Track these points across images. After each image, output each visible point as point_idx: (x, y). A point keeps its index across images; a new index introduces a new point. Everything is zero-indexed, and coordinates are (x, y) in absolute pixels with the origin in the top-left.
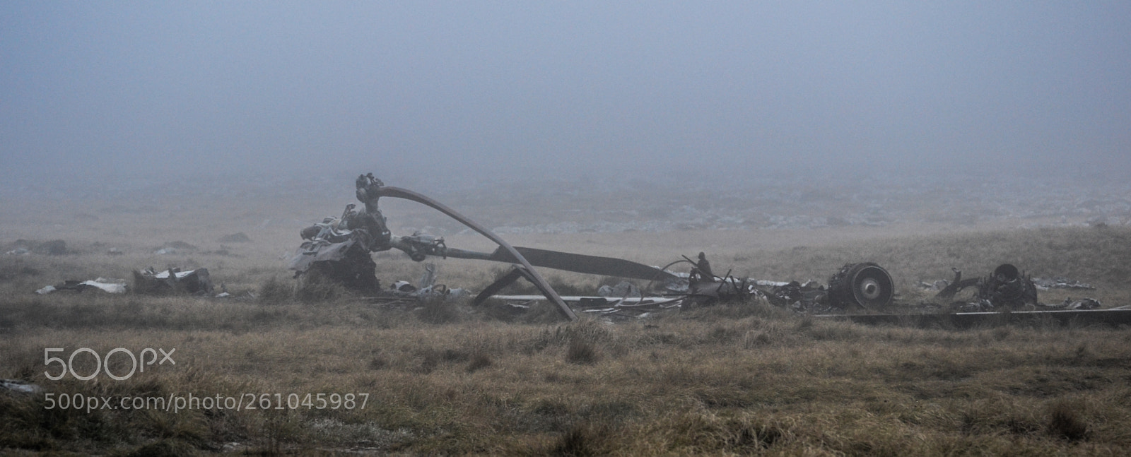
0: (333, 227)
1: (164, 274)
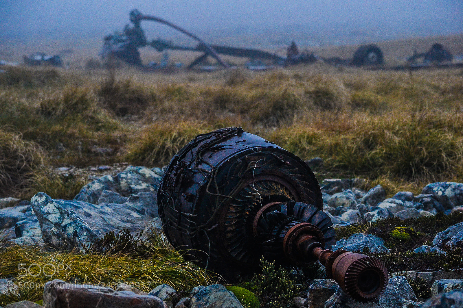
0: (119, 36)
1: (39, 58)
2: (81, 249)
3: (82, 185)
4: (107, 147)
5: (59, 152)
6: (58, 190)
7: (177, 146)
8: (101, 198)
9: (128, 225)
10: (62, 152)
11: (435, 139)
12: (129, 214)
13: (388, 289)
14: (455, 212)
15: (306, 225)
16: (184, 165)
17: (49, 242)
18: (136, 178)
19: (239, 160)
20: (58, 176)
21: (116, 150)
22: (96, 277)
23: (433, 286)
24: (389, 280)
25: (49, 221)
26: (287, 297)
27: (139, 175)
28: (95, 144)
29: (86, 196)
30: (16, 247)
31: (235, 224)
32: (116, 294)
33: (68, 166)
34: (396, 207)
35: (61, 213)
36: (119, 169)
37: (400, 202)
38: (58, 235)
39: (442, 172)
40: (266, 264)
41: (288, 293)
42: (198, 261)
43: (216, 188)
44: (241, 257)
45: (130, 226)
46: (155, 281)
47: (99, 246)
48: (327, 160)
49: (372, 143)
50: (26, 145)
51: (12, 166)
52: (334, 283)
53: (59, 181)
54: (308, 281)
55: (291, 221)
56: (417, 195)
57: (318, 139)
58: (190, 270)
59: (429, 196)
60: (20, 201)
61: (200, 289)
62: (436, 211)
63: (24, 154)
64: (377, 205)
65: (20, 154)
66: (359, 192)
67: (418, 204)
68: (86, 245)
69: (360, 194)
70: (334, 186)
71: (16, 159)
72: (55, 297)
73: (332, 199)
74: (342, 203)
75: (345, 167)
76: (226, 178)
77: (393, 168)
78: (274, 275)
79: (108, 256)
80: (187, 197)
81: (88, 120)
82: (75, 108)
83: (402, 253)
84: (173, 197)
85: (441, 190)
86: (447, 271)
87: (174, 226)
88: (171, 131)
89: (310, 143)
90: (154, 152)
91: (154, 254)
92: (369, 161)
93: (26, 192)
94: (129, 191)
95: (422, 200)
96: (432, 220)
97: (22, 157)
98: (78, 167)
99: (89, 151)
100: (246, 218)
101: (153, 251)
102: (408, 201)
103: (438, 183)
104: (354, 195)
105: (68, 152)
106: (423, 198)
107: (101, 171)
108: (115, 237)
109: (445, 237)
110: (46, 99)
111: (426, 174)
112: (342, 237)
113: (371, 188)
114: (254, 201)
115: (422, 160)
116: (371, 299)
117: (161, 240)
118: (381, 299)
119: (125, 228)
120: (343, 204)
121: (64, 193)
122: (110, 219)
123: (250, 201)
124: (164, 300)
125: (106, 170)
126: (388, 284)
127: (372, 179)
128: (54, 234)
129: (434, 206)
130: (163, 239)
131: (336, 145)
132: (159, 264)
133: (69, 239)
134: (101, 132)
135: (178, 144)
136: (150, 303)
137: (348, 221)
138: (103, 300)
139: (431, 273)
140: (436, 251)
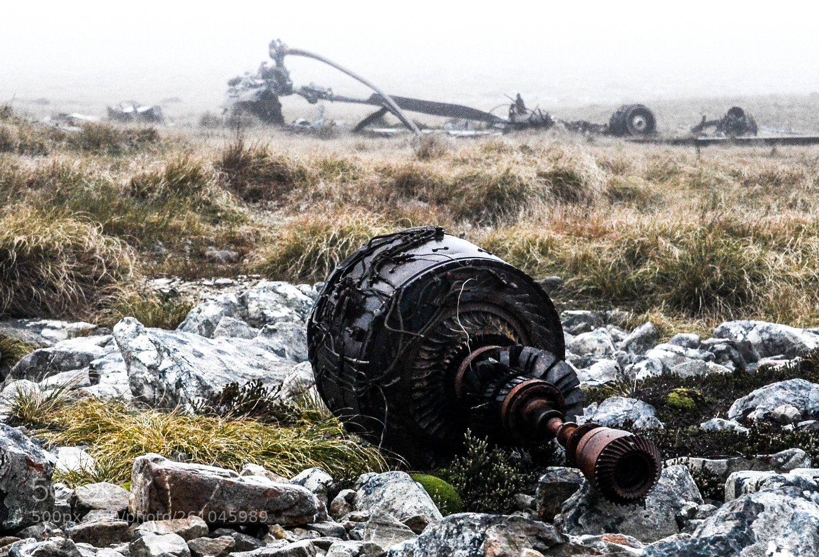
0: (251, 78)
1: (129, 109)
2: (188, 406)
3: (190, 307)
4: (228, 249)
5: (157, 255)
6: (154, 313)
7: (337, 251)
8: (218, 328)
9: (260, 373)
10: (161, 255)
11: (734, 253)
12: (261, 355)
13: (661, 485)
14: (762, 367)
15: (538, 383)
16: (350, 283)
17: (139, 394)
18: (273, 299)
19: (436, 278)
20: (154, 293)
21: (242, 255)
22: (211, 452)
23: (727, 481)
24: (663, 472)
25: (140, 361)
26: (505, 493)
27: (278, 296)
28: (211, 244)
29: (196, 325)
30: (90, 400)
31: (427, 379)
32: (241, 480)
33: (169, 277)
34: (674, 358)
35: (158, 350)
36: (246, 284)
37: (680, 349)
38: (153, 385)
39: (743, 305)
40: (473, 442)
41: (507, 488)
42: (367, 434)
43: (399, 322)
44: (435, 428)
45: (261, 374)
46: (301, 462)
47: (215, 404)
48: (570, 280)
49: (639, 257)
50: (108, 243)
51: (86, 274)
52: (578, 473)
53: (155, 300)
54: (537, 471)
55: (515, 376)
56: (706, 339)
57: (556, 248)
58: (355, 447)
59: (724, 342)
60: (96, 328)
61: (370, 477)
62: (734, 365)
63: (104, 256)
64: (644, 354)
65: (98, 256)
66: (618, 331)
67: (707, 353)
68: (196, 402)
69: (619, 335)
70: (580, 322)
71: (93, 264)
72: (149, 480)
73: (576, 342)
74: (591, 349)
75: (596, 293)
76: (416, 305)
77: (671, 296)
78: (485, 459)
79: (230, 420)
80: (354, 333)
81: (201, 207)
82: (182, 188)
83: (683, 429)
84: (332, 333)
85: (741, 332)
86: (749, 458)
87: (333, 378)
88: (328, 228)
89: (544, 253)
90: (302, 260)
91: (298, 419)
92: (633, 283)
93: (106, 315)
94: (262, 319)
95: (713, 348)
96: (727, 378)
97: (101, 261)
98: (184, 280)
99: (202, 255)
100: (443, 370)
101: (297, 416)
102: (692, 348)
103: (738, 322)
104: (610, 336)
105: (169, 256)
106: (714, 344)
107: (219, 286)
108: (240, 390)
109: (747, 405)
110: (140, 173)
111: (720, 307)
112: (592, 402)
113: (636, 326)
114: (458, 344)
115: (714, 285)
116: (635, 499)
117: (310, 397)
118: (649, 500)
119: (254, 376)
120: (593, 351)
121: (163, 318)
122: (231, 362)
123: (452, 343)
124: (314, 492)
125: (227, 285)
126: (661, 478)
127: (639, 312)
128: (146, 382)
129: (731, 358)
130: (313, 397)
131: (585, 257)
132: (307, 436)
133: (169, 391)
134: (221, 226)
135: (339, 249)
136: (293, 496)
137: (600, 377)
138: (222, 488)
139: (724, 461)
140: (733, 427)
